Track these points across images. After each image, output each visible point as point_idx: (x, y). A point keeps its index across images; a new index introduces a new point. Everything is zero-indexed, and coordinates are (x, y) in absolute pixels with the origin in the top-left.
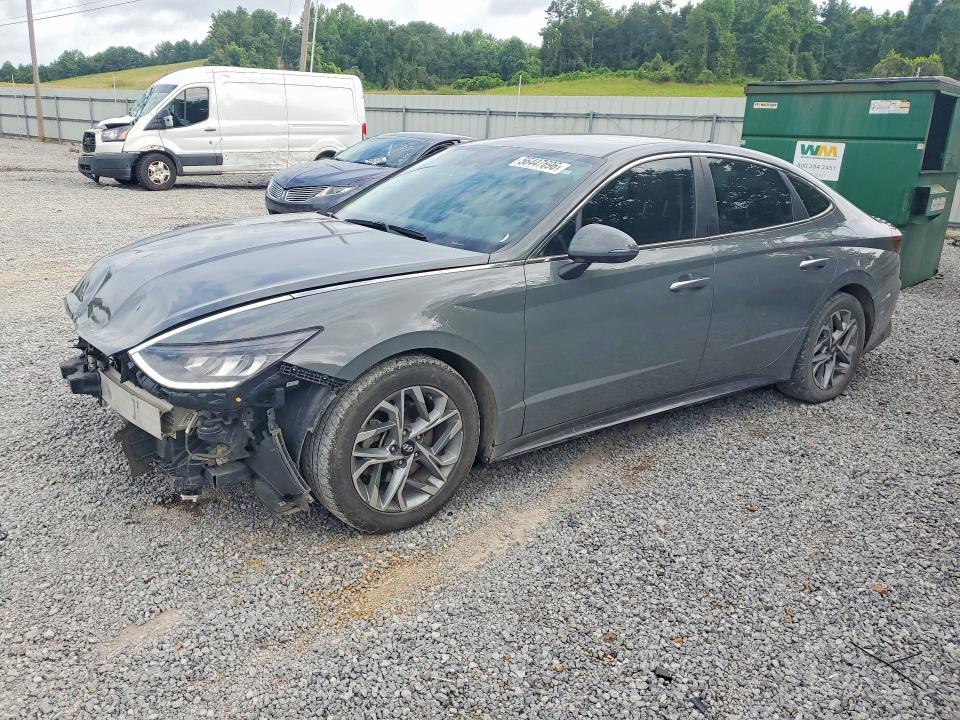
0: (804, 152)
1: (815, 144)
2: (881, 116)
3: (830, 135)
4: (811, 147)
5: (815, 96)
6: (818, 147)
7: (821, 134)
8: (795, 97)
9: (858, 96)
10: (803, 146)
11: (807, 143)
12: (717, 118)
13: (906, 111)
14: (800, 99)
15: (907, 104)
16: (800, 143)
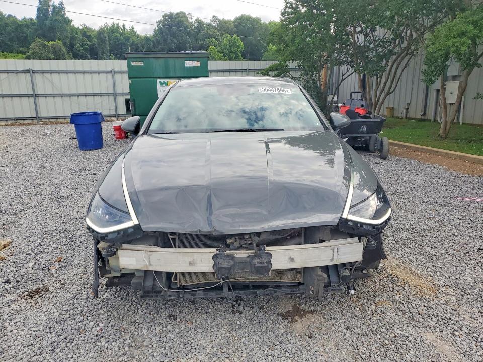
0: (161, 85)
1: (166, 81)
2: (190, 68)
3: (171, 76)
4: (164, 82)
5: (161, 59)
6: (167, 82)
7: (167, 76)
8: (151, 59)
9: (179, 59)
10: (160, 82)
11: (162, 81)
12: (32, 71)
13: (199, 65)
14: (154, 60)
15: (199, 63)
16: (159, 81)
